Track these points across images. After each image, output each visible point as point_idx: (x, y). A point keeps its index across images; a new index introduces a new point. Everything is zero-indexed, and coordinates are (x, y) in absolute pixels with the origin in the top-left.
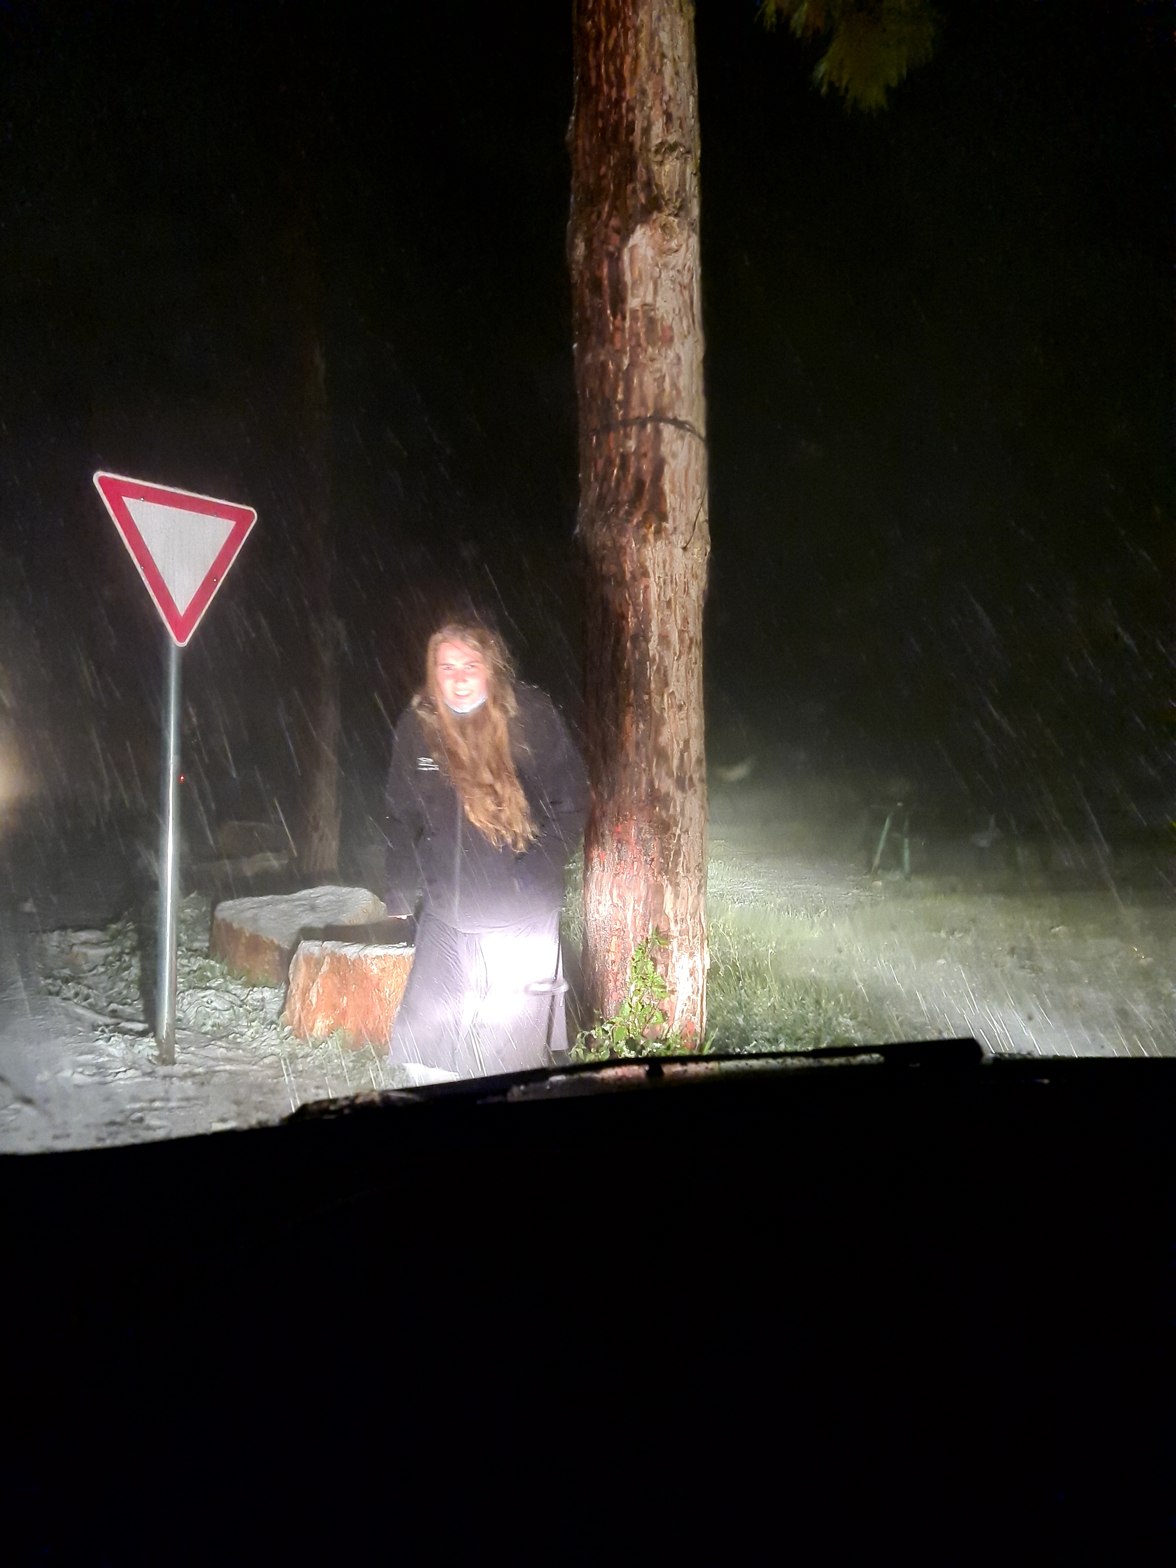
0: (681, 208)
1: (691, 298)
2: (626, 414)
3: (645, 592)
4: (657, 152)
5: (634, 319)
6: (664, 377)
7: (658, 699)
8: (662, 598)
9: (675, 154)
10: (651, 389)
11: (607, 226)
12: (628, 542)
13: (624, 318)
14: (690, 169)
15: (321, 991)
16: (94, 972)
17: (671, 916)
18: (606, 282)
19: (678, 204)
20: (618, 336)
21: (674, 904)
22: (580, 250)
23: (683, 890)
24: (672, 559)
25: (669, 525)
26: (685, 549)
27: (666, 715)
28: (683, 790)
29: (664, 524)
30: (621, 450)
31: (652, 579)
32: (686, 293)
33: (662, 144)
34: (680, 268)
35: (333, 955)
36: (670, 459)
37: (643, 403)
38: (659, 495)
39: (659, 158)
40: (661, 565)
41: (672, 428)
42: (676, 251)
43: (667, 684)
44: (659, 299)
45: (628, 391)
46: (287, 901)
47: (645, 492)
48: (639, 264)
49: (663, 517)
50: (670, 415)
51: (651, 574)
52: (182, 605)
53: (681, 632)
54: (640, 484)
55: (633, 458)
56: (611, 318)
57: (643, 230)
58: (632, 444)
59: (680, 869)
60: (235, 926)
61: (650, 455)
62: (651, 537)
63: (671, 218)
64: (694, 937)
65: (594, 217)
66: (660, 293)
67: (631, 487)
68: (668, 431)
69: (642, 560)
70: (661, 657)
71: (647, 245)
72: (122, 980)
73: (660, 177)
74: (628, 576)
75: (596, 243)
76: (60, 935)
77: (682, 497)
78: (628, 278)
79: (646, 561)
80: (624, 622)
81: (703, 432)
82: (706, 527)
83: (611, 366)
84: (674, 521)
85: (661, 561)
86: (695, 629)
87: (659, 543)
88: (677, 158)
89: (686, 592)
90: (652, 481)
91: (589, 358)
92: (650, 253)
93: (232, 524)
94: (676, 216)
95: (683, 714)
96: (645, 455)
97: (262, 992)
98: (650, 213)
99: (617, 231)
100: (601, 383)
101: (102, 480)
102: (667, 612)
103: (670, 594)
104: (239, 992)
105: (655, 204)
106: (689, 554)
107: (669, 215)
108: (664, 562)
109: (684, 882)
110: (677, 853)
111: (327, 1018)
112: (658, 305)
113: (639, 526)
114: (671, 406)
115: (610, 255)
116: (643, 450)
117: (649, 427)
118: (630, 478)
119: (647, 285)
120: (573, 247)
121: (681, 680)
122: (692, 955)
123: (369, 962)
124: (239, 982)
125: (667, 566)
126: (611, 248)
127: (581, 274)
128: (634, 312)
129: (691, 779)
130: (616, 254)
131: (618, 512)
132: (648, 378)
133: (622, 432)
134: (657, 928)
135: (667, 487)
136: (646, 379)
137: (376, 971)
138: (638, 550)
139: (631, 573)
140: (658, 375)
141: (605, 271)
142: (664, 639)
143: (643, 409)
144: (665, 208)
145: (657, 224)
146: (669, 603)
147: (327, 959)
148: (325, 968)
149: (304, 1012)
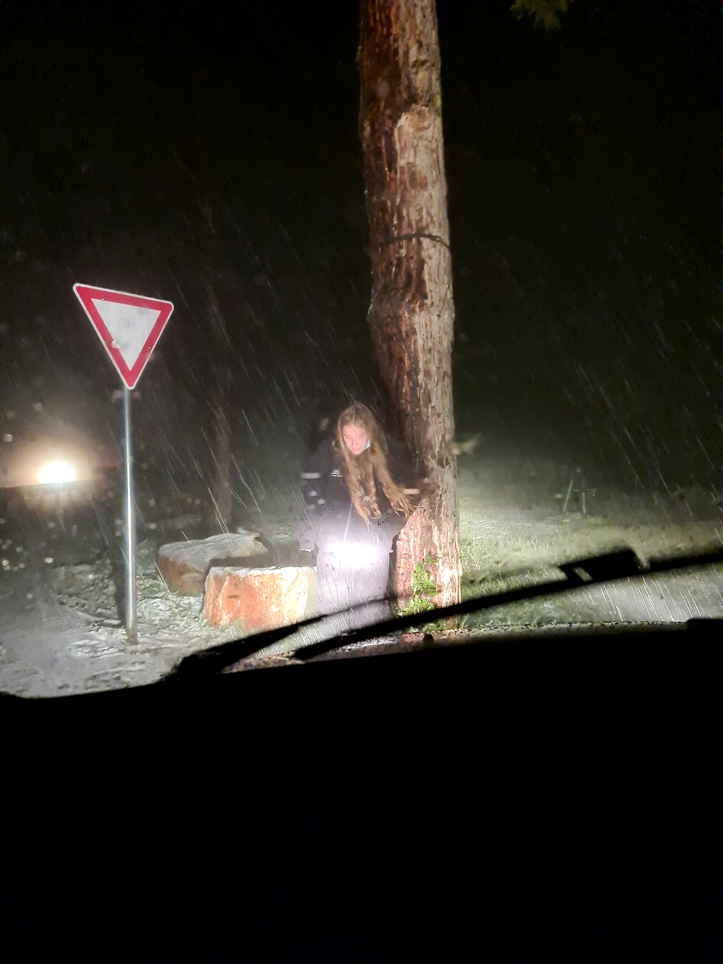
0: (429, 101)
1: (438, 157)
2: (399, 233)
3: (415, 344)
4: (413, 66)
5: (402, 172)
6: (422, 209)
7: (425, 410)
8: (426, 347)
9: (425, 67)
10: (414, 217)
11: (383, 114)
13: (396, 173)
14: (435, 76)
15: (224, 597)
16: (87, 590)
17: (438, 545)
18: (384, 150)
19: (427, 99)
20: (393, 184)
21: (439, 537)
22: (367, 131)
23: (444, 529)
24: (431, 323)
25: (428, 302)
26: (439, 316)
27: (430, 420)
28: (442, 466)
29: (425, 301)
30: (397, 255)
31: (419, 336)
32: (435, 155)
33: (416, 61)
34: (430, 139)
35: (230, 574)
36: (427, 260)
37: (410, 225)
38: (421, 283)
39: (414, 70)
40: (424, 326)
41: (428, 240)
42: (427, 128)
43: (430, 401)
44: (417, 159)
45: (400, 218)
46: (202, 543)
47: (413, 281)
48: (404, 138)
49: (425, 296)
50: (427, 232)
51: (418, 333)
52: (130, 364)
53: (438, 368)
54: (409, 276)
55: (404, 260)
56: (388, 173)
57: (406, 116)
58: (403, 252)
59: (442, 516)
60: (171, 559)
61: (415, 258)
62: (417, 309)
63: (424, 108)
64: (452, 557)
65: (375, 109)
66: (418, 155)
67: (404, 278)
68: (426, 242)
69: (413, 324)
70: (426, 385)
71: (409, 125)
72: (104, 594)
73: (416, 82)
74: (404, 334)
75: (377, 126)
76: (66, 569)
77: (436, 283)
78: (398, 147)
79: (415, 324)
80: (402, 364)
81: (448, 243)
82: (452, 302)
83: (389, 203)
84: (432, 298)
85: (424, 324)
86: (447, 366)
87: (422, 313)
88: (426, 70)
89: (440, 343)
90: (416, 274)
91: (375, 199)
92: (411, 130)
93: (158, 312)
94: (427, 106)
95: (441, 419)
96: (412, 258)
97: (189, 599)
98: (411, 105)
99: (390, 117)
100: (383, 215)
101: (78, 289)
102: (429, 356)
103: (430, 345)
104: (175, 599)
105: (413, 99)
106: (442, 318)
107: (422, 106)
108: (426, 325)
109: (444, 523)
110: (440, 506)
111: (229, 613)
112: (417, 163)
113: (410, 302)
114: (427, 226)
115: (386, 133)
116: (411, 255)
117: (414, 240)
118: (403, 273)
119: (410, 151)
120: (363, 129)
121: (439, 398)
122: (451, 568)
123: (253, 579)
124: (175, 593)
125: (428, 327)
126: (387, 129)
127: (368, 146)
128: (402, 168)
129: (447, 459)
130: (390, 133)
131: (396, 294)
132: (412, 210)
133: (397, 244)
134: (430, 552)
135: (426, 278)
136: (411, 210)
137: (257, 584)
138: (410, 318)
139: (406, 332)
140: (418, 208)
141: (383, 143)
142: (427, 373)
143: (410, 230)
144: (420, 101)
145: (415, 112)
146: (430, 350)
148: (226, 584)
149: (215, 610)
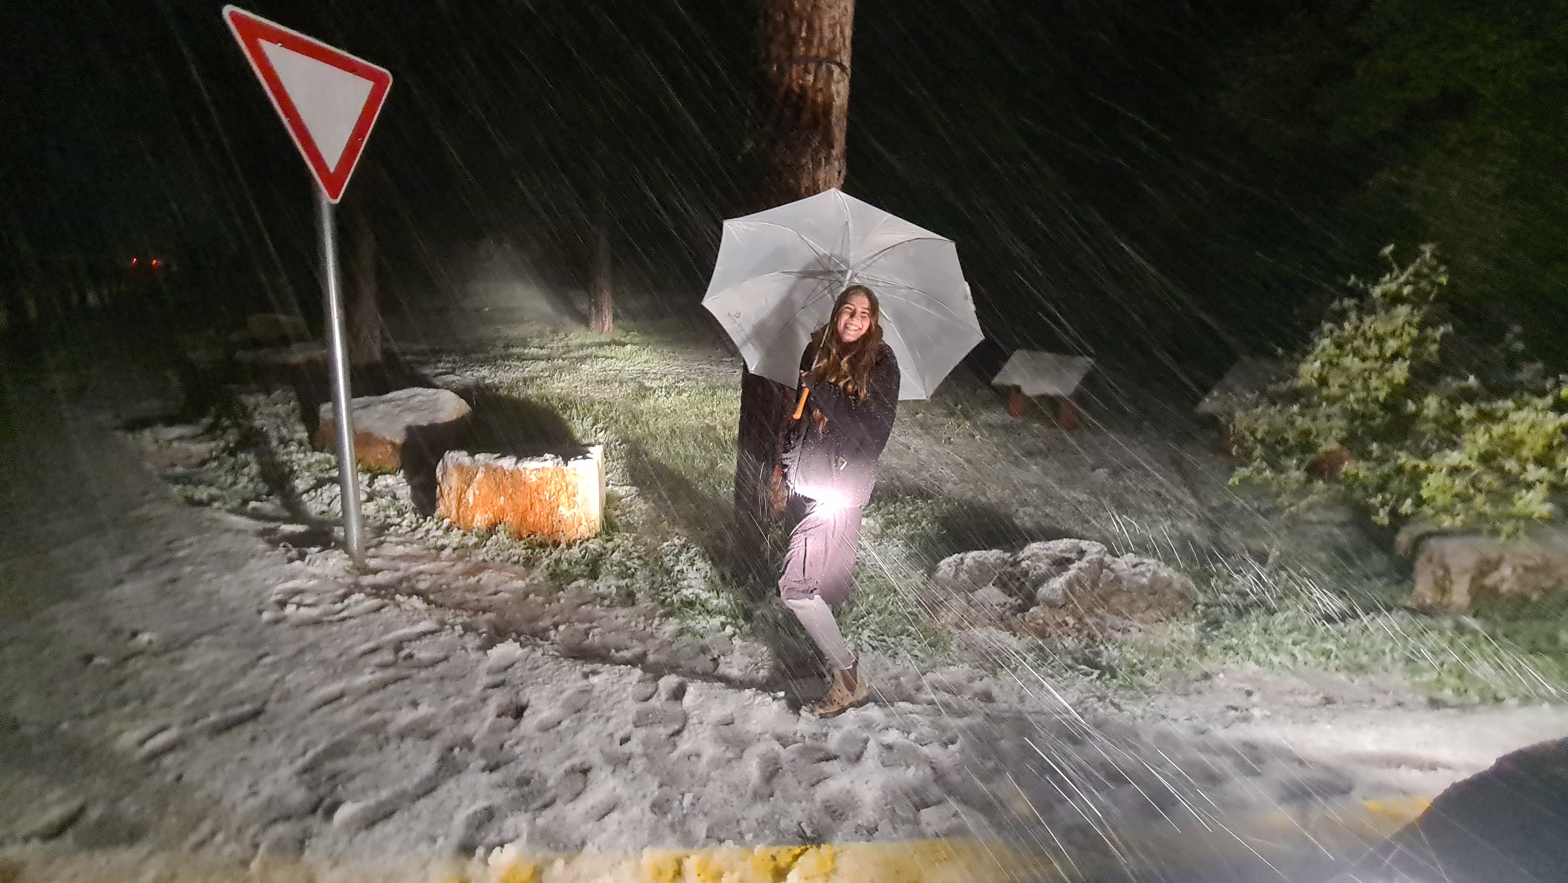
6: (836, 24)
10: (826, 33)
12: (807, 163)
16: (207, 466)
25: (834, 153)
26: (839, 172)
29: (830, 152)
30: (801, 82)
35: (487, 466)
36: (835, 95)
37: (821, 44)
38: (829, 126)
41: (837, 69)
45: (810, 30)
46: (383, 402)
47: (820, 122)
49: (830, 145)
50: (838, 59)
52: (332, 162)
55: (810, 91)
58: (810, 79)
61: (824, 91)
62: (822, 161)
81: (850, 75)
84: (837, 149)
87: (827, 166)
90: (824, 113)
93: (368, 84)
96: (819, 90)
100: (787, 19)
101: (232, 15)
111: (486, 513)
113: (816, 150)
114: (839, 51)
116: (818, 86)
117: (824, 66)
123: (528, 472)
131: (798, 136)
133: (802, 66)
136: (823, 23)
137: (534, 480)
143: (820, 49)
147: (482, 469)
148: (480, 476)
149: (462, 509)
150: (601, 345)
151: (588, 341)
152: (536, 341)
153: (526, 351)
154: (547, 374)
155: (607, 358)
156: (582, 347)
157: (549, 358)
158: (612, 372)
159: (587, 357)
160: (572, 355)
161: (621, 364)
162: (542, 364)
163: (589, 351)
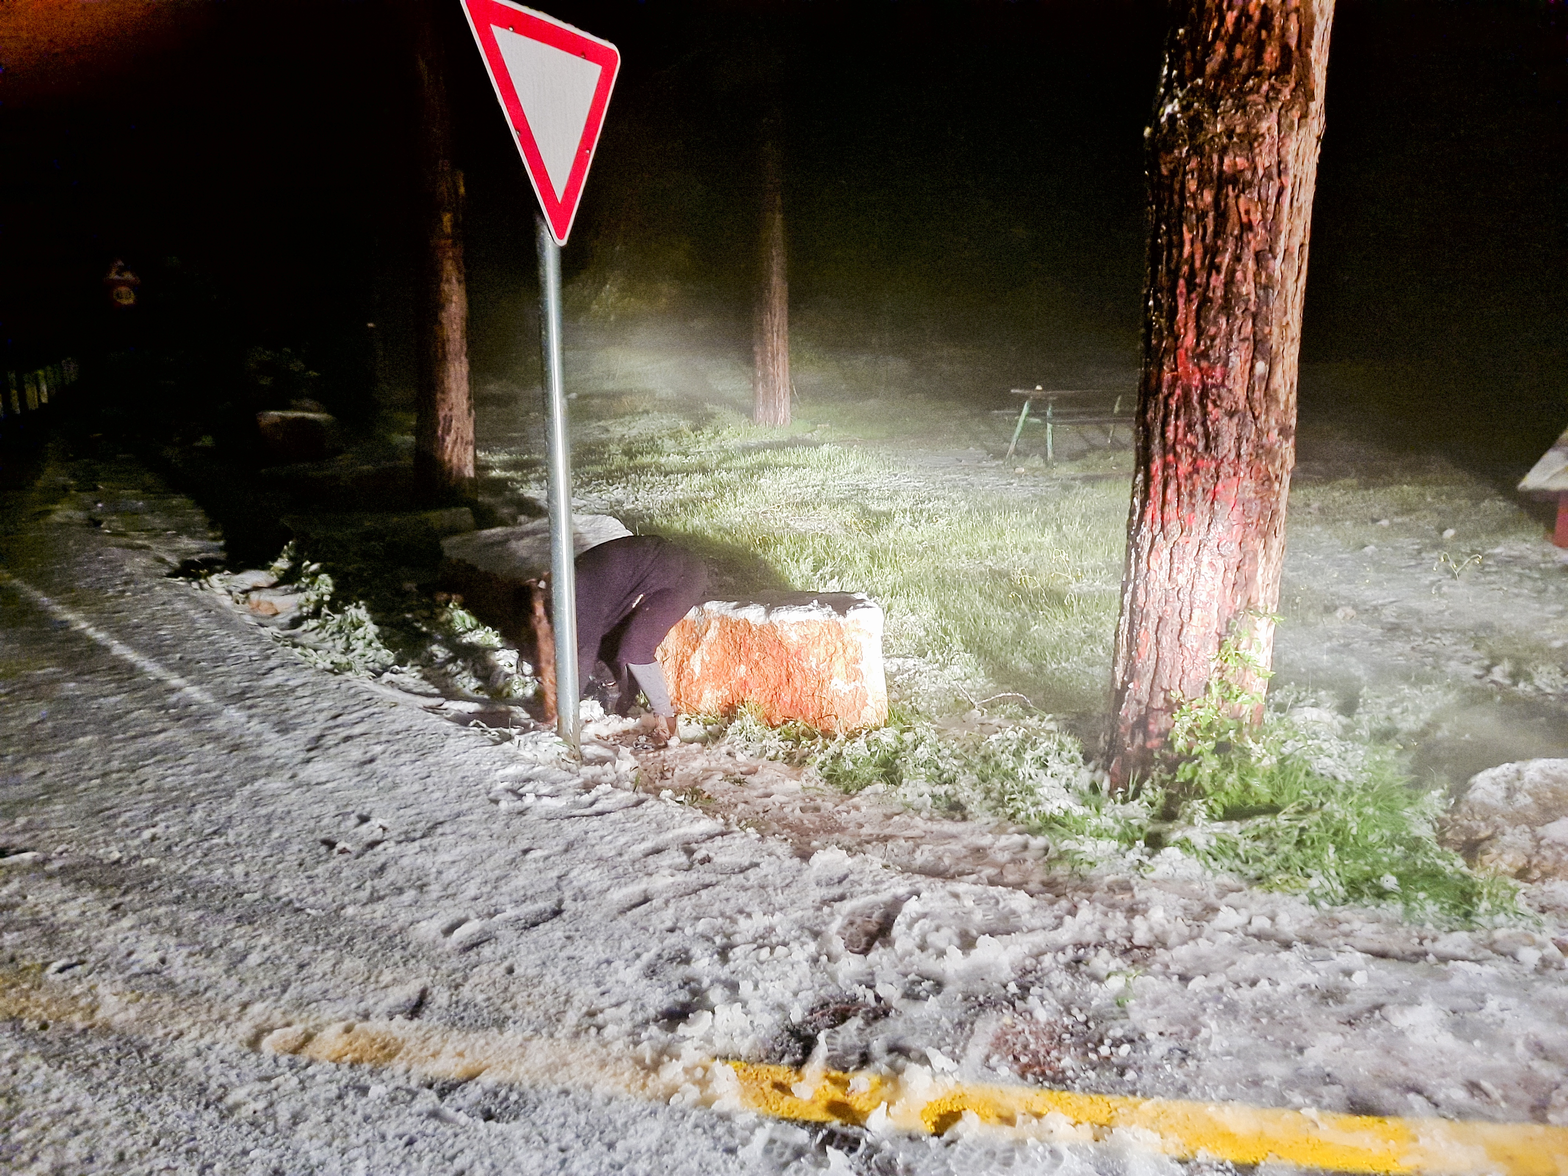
3: (1277, 196)
7: (1277, 331)
8: (1295, 203)
12: (1269, 129)
15: (707, 659)
23: (1273, 553)
25: (1312, 106)
27: (1279, 351)
28: (1287, 439)
29: (1308, 105)
31: (1290, 178)
35: (723, 619)
36: (1318, 18)
38: (1305, 63)
47: (1293, 61)
52: (559, 186)
60: (481, 568)
62: (1296, 122)
69: (1282, 153)
70: (1282, 280)
79: (1285, 154)
87: (1301, 130)
90: (1298, 46)
93: (596, 68)
95: (1293, 349)
96: (1296, 10)
102: (1297, 221)
123: (786, 628)
131: (1260, 87)
134: (1249, 599)
135: (1314, 56)
137: (795, 639)
138: (1280, 139)
139: (1265, 169)
142: (1288, 256)
147: (715, 624)
148: (712, 634)
149: (684, 683)
150: (779, 446)
151: (753, 442)
152: (669, 444)
153: (663, 460)
154: (711, 494)
155: (796, 467)
156: (747, 450)
157: (704, 471)
158: (810, 490)
159: (762, 467)
160: (735, 463)
161: (820, 476)
162: (698, 479)
163: (761, 457)
